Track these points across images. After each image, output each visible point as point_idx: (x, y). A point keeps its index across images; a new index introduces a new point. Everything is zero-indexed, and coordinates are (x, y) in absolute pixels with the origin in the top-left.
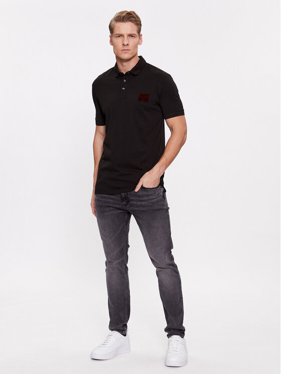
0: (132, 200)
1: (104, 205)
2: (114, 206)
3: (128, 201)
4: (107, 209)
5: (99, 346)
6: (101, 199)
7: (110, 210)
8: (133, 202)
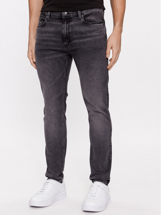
0: (74, 39)
1: (45, 48)
2: (55, 49)
3: (70, 41)
4: (48, 53)
5: (37, 194)
6: (41, 43)
7: (51, 55)
8: (75, 41)
